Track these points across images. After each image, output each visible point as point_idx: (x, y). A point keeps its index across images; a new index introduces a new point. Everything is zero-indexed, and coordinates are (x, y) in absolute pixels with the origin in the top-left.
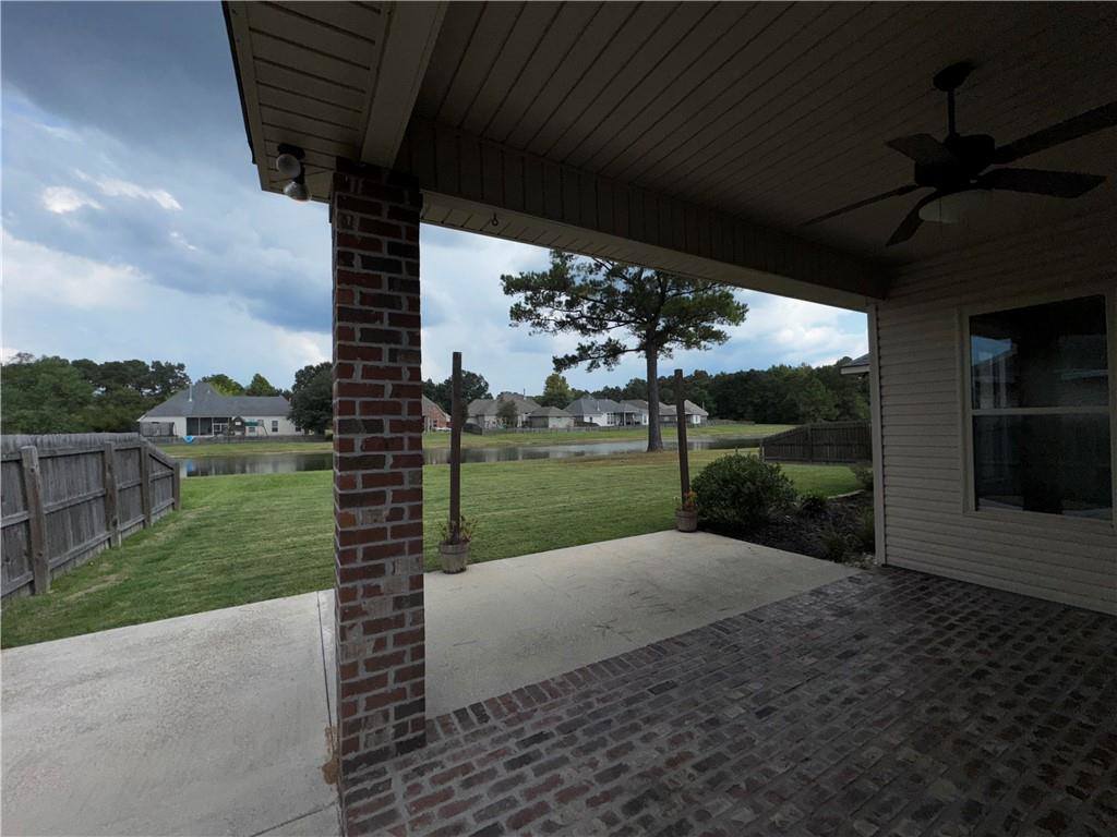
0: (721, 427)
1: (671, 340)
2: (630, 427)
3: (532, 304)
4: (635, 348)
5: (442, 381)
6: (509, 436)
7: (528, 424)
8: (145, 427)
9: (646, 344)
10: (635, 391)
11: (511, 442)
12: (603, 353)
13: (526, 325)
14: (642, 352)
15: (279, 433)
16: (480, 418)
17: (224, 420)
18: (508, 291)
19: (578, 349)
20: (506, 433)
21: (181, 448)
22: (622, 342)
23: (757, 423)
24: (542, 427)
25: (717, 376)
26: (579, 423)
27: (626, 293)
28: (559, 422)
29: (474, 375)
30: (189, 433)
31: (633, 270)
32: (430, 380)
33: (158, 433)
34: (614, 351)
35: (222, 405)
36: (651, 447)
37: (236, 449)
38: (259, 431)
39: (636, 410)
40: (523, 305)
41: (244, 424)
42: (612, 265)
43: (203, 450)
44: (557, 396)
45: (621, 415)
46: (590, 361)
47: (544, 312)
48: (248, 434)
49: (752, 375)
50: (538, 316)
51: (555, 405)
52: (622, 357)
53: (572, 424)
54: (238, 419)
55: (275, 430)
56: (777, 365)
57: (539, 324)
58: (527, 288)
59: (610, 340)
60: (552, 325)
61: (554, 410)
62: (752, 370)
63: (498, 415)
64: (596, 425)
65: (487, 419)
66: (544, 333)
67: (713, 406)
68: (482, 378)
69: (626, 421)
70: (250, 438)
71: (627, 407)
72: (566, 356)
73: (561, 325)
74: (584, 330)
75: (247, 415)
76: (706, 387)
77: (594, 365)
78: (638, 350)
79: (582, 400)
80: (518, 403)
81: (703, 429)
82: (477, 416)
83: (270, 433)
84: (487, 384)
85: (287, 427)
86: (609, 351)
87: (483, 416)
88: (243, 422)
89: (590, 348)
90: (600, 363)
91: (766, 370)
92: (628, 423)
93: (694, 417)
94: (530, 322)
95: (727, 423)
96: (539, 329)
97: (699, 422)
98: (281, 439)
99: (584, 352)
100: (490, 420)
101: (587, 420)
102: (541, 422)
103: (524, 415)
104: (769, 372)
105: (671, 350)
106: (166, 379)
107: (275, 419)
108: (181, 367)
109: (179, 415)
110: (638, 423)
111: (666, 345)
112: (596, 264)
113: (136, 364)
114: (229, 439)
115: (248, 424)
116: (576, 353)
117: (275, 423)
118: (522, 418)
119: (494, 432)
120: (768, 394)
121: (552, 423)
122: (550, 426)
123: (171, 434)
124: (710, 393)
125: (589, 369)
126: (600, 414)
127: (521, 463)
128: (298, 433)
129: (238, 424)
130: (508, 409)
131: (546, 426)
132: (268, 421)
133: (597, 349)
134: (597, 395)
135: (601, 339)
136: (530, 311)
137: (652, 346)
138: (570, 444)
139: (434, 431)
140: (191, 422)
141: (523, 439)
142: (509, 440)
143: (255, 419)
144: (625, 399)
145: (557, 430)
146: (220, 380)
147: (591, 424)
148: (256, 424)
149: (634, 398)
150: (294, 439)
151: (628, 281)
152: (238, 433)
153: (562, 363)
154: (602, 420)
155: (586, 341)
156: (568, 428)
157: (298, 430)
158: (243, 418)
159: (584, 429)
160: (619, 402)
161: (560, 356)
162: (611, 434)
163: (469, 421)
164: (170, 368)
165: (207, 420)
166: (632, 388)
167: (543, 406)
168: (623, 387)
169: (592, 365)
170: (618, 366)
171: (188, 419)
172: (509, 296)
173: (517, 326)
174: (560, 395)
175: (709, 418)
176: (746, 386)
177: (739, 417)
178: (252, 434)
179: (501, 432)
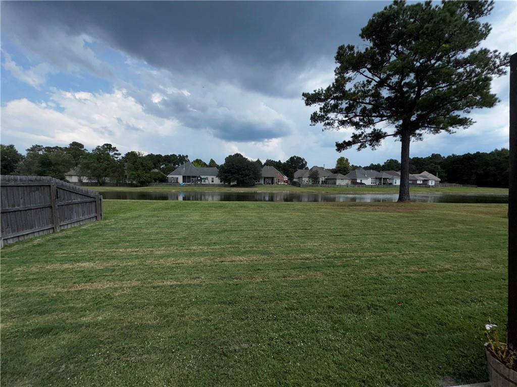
0: (450, 188)
1: (422, 127)
2: (385, 186)
3: (324, 111)
4: (393, 133)
5: (285, 161)
6: (314, 188)
7: (325, 182)
8: (169, 179)
9: (402, 130)
10: (390, 166)
12: (369, 138)
13: (320, 125)
14: (398, 137)
15: (214, 183)
16: (301, 179)
17: (195, 177)
18: (307, 104)
19: (352, 137)
20: (312, 186)
22: (384, 131)
24: (333, 184)
25: (449, 157)
26: (354, 182)
27: (389, 98)
28: (342, 182)
29: (300, 158)
30: (183, 182)
31: (395, 79)
32: (280, 161)
33: (173, 182)
34: (377, 136)
35: (195, 171)
36: (400, 199)
37: (196, 189)
38: (207, 182)
39: (390, 177)
40: (318, 113)
42: (380, 78)
43: (190, 189)
44: (343, 168)
45: (380, 179)
46: (359, 144)
47: (332, 115)
48: (203, 183)
49: (478, 155)
50: (328, 119)
51: (341, 173)
52: (382, 141)
53: (350, 183)
55: (213, 181)
56: (499, 149)
57: (329, 124)
58: (320, 100)
59: (375, 130)
60: (336, 124)
61: (340, 175)
62: (478, 153)
63: (309, 177)
64: (363, 184)
65: (303, 179)
66: (331, 129)
67: (444, 175)
68: (304, 159)
69: (383, 183)
70: (204, 185)
71: (384, 175)
72: (344, 142)
73: (342, 123)
74: (357, 125)
75: (202, 175)
76: (439, 164)
77: (363, 146)
78: (395, 135)
79: (356, 170)
80: (320, 172)
81: (437, 189)
82: (299, 178)
83: (211, 183)
84: (306, 163)
85: (217, 181)
86: (373, 137)
87: (302, 177)
88: (201, 178)
89: (360, 136)
90: (367, 145)
91: (488, 152)
92: (384, 184)
93: (430, 182)
94: (323, 123)
96: (328, 127)
97: (433, 184)
98: (214, 185)
99: (356, 138)
100: (305, 180)
101: (359, 181)
102: (333, 181)
103: (323, 178)
104: (492, 153)
105: (420, 135)
106: (182, 159)
107: (213, 177)
108: (187, 156)
109: (180, 174)
110: (391, 184)
111: (418, 132)
112: (367, 81)
114: (196, 185)
115: (203, 179)
116: (351, 140)
117: (213, 179)
118: (322, 179)
119: (307, 186)
120: (490, 168)
121: (338, 182)
122: (337, 184)
123: (177, 182)
124: (443, 167)
125: (359, 149)
126: (367, 178)
127: (321, 203)
128: (221, 183)
129: (199, 178)
130: (314, 175)
131: (335, 184)
132: (210, 178)
133: (366, 136)
134: (366, 168)
135: (368, 130)
136: (323, 116)
137: (405, 133)
138: (347, 194)
139: (278, 184)
140: (184, 177)
141: (322, 190)
142: (314, 190)
143: (205, 177)
144: (383, 170)
145: (340, 186)
146: (198, 162)
147: (361, 184)
148: (205, 179)
149: (389, 170)
150: (219, 186)
151: (391, 88)
152: (199, 182)
153: (341, 147)
154: (368, 182)
155: (358, 132)
156: (347, 185)
157: (221, 182)
158: (201, 176)
159: (356, 186)
160: (379, 172)
161: (341, 142)
162: (374, 189)
163: (295, 180)
164: (184, 157)
165: (189, 177)
166: (388, 165)
167: (335, 173)
168: (382, 164)
169: (361, 146)
170: (380, 147)
172: (308, 106)
173: (314, 125)
174: (345, 168)
175: (440, 182)
176: (472, 162)
177: (464, 182)
179: (310, 186)
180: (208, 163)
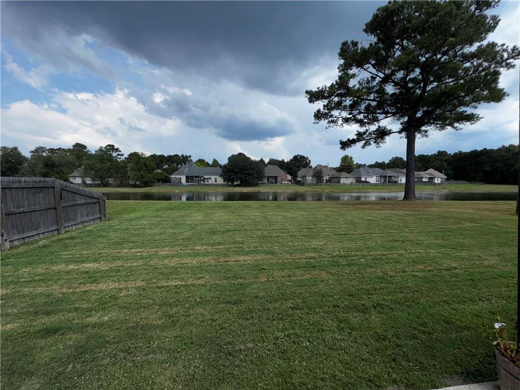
0: (456, 185)
1: (427, 123)
2: (390, 184)
3: (328, 109)
4: (398, 130)
5: (289, 160)
6: (318, 187)
7: (329, 181)
8: (172, 179)
9: (407, 127)
10: (396, 163)
11: (318, 190)
12: (374, 136)
13: (324, 122)
14: (403, 134)
15: (218, 183)
16: (304, 178)
17: (197, 177)
18: (311, 101)
19: (356, 135)
20: (316, 185)
21: (182, 188)
22: (388, 128)
23: (486, 183)
24: (337, 183)
25: (455, 154)
26: (359, 180)
27: (394, 94)
28: (347, 180)
29: (304, 157)
30: (186, 182)
31: (400, 75)
32: (283, 160)
33: (176, 182)
34: (382, 134)
35: (198, 171)
36: (406, 197)
38: (210, 182)
39: (396, 175)
40: (322, 110)
41: (204, 179)
42: (384, 74)
43: (193, 189)
44: (347, 166)
45: (385, 177)
46: (364, 142)
47: (335, 113)
48: (206, 183)
49: (485, 152)
50: (331, 116)
51: (345, 171)
52: (387, 138)
53: (354, 181)
54: (202, 177)
55: (216, 181)
56: (507, 145)
57: (332, 122)
58: (324, 97)
59: (379, 127)
60: (340, 122)
61: (344, 174)
63: (313, 176)
64: (368, 182)
65: (307, 178)
66: (335, 127)
67: (450, 172)
68: (307, 158)
69: (389, 181)
70: (206, 184)
71: (389, 173)
72: (348, 140)
73: (346, 120)
74: (361, 123)
75: (205, 175)
76: (446, 161)
77: (367, 143)
78: (400, 132)
79: (361, 169)
80: (324, 170)
81: (443, 186)
83: (214, 183)
84: (310, 161)
85: (220, 181)
86: (378, 134)
87: (305, 176)
88: (204, 178)
89: (364, 133)
90: (372, 142)
91: (496, 149)
92: (389, 182)
93: (436, 179)
94: (326, 121)
95: (461, 183)
96: (332, 125)
97: (439, 181)
98: (217, 185)
99: (360, 136)
100: (309, 179)
101: (363, 179)
102: (337, 180)
103: (327, 176)
105: (426, 131)
106: (185, 160)
107: (215, 177)
108: (190, 156)
109: (183, 175)
110: (396, 182)
111: (423, 128)
112: (371, 77)
113: (177, 156)
114: (199, 185)
115: (207, 179)
116: (355, 137)
117: (216, 178)
118: (326, 178)
119: (310, 185)
120: (498, 164)
121: (343, 181)
122: (341, 182)
123: (180, 183)
124: (449, 164)
125: (363, 147)
126: (371, 176)
127: (325, 202)
128: (224, 183)
129: (202, 178)
130: (318, 173)
131: (339, 182)
132: (213, 178)
133: (370, 134)
134: (371, 166)
135: (373, 128)
136: (326, 114)
137: (411, 130)
138: (353, 192)
139: (282, 183)
140: (187, 177)
141: (326, 189)
142: (318, 189)
143: (208, 177)
144: (388, 168)
145: (345, 184)
146: (201, 162)
147: (366, 182)
148: (209, 179)
149: (394, 168)
150: (222, 185)
151: (396, 84)
152: (202, 182)
153: (345, 145)
154: (373, 180)
155: (362, 130)
156: (352, 184)
157: (224, 181)
159: (361, 185)
160: (384, 170)
161: (345, 140)
162: (378, 187)
163: (298, 179)
164: (187, 157)
165: (192, 177)
166: (393, 162)
167: (339, 172)
168: (387, 162)
169: (365, 144)
170: (385, 144)
171: (186, 176)
172: (312, 104)
173: (318, 123)
174: (349, 166)
175: (446, 179)
176: (479, 160)
177: (470, 179)
178: (207, 183)
179: (314, 185)
180: (211, 162)
